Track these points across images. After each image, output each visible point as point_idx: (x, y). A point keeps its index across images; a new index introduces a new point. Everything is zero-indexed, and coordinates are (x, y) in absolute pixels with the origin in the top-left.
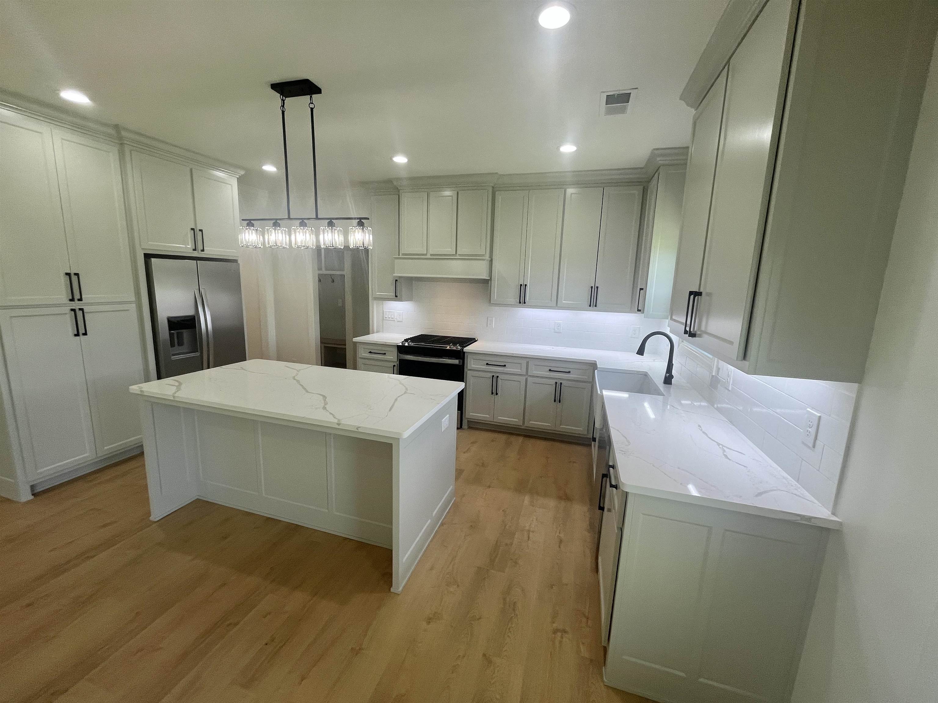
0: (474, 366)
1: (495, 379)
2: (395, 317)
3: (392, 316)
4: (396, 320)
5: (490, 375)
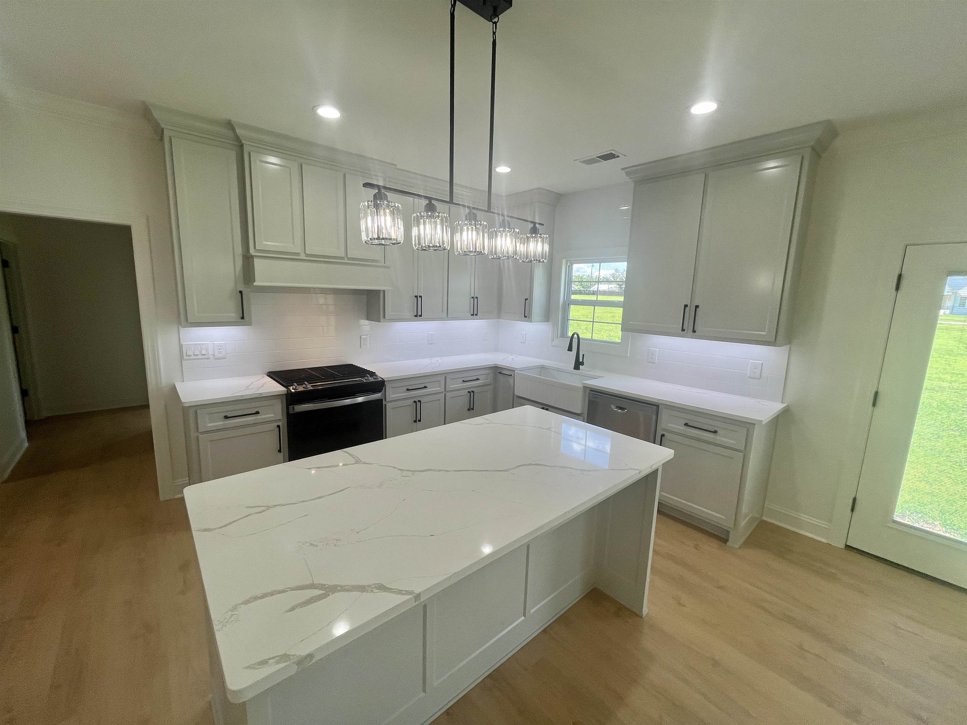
0: (394, 396)
1: (417, 403)
2: (211, 352)
3: (204, 352)
4: (211, 357)
5: (411, 402)
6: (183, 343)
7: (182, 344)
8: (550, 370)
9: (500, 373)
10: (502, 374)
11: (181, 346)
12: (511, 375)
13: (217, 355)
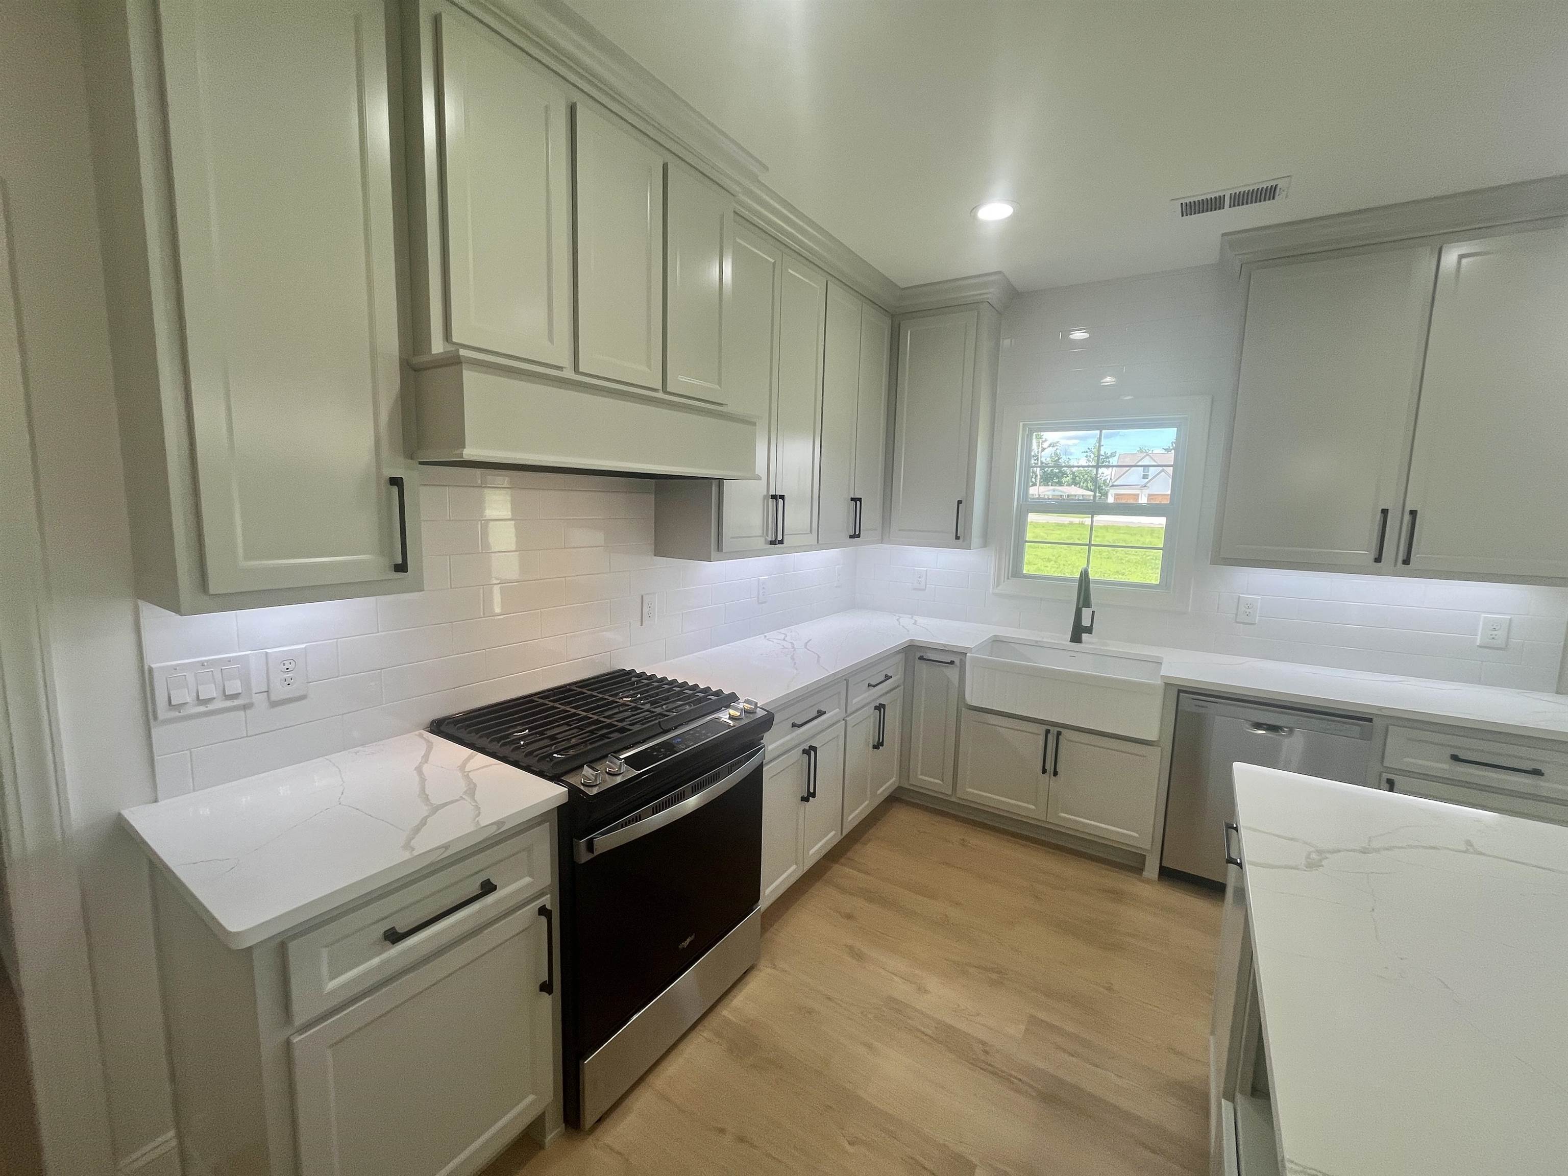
1: (810, 752)
2: (258, 684)
3: (234, 686)
4: (259, 700)
5: (797, 753)
6: (153, 666)
7: (151, 670)
8: (1012, 645)
9: (921, 658)
10: (925, 659)
11: (146, 677)
12: (952, 663)
13: (280, 691)
